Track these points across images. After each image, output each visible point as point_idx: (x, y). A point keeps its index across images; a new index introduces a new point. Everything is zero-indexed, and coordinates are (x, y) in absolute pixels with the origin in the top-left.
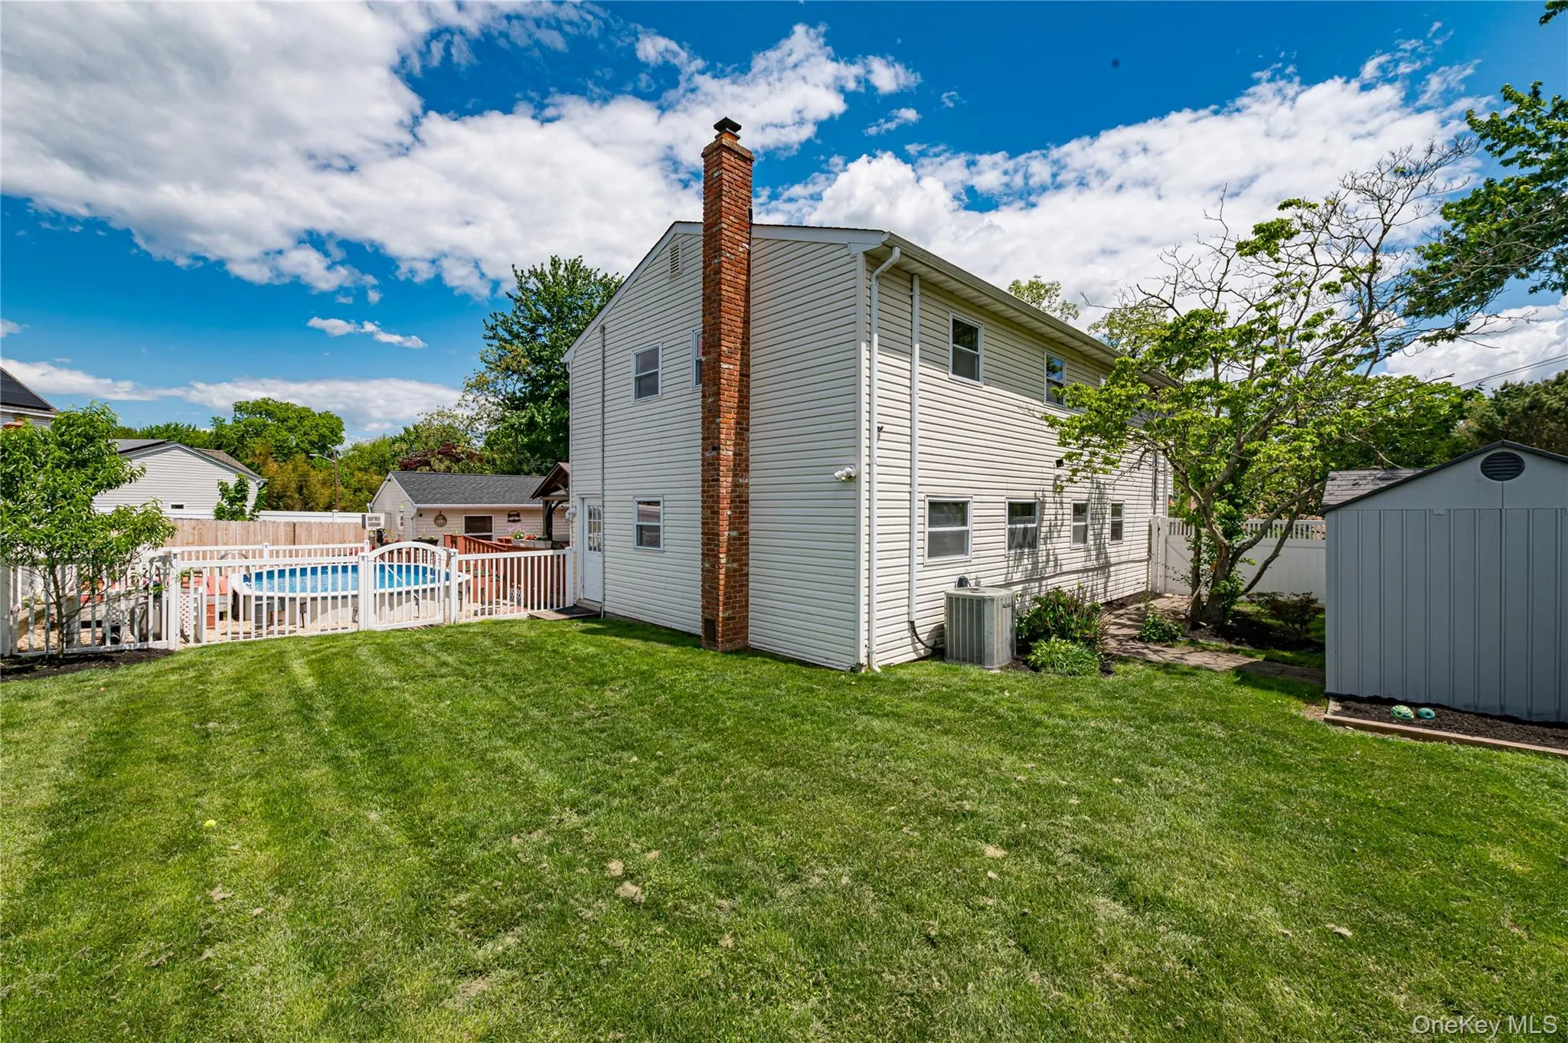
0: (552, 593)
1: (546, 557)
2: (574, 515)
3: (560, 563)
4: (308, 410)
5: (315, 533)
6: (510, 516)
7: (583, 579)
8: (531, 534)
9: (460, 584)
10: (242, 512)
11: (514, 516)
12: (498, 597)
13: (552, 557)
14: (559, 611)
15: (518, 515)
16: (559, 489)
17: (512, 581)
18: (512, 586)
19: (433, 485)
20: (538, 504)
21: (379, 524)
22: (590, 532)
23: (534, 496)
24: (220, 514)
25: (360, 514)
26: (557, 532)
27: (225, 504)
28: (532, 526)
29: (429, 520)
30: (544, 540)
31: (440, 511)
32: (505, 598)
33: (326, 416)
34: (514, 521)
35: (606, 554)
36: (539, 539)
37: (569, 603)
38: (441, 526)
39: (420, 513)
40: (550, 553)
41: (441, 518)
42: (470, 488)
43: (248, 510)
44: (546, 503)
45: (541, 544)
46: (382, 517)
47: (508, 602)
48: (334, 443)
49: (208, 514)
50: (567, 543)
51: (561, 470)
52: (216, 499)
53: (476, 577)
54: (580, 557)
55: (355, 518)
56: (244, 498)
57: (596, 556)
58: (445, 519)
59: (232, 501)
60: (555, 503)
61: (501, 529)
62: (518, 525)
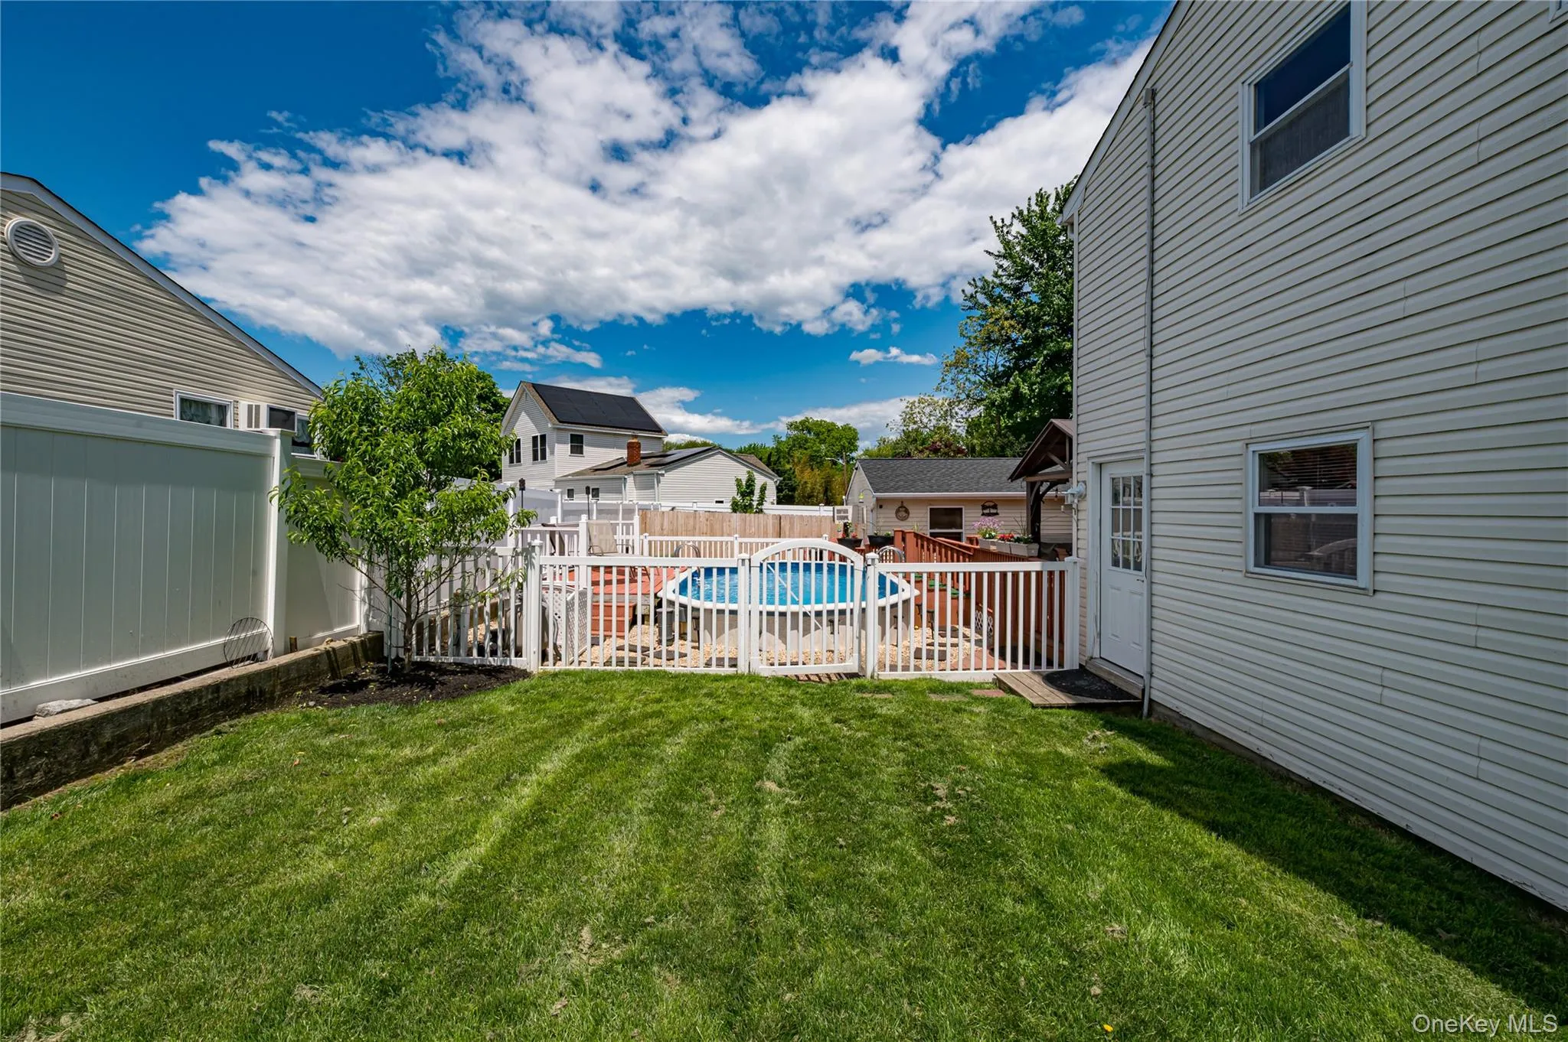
0: (1038, 631)
1: (1027, 574)
2: (1082, 497)
3: (1052, 589)
4: (833, 424)
5: (797, 528)
6: (984, 507)
7: (1099, 620)
8: (1007, 533)
9: (882, 609)
10: (751, 505)
11: (990, 507)
12: (955, 621)
13: (1039, 574)
14: (1051, 680)
15: (995, 507)
16: (1055, 464)
17: (979, 602)
18: (979, 608)
19: (898, 472)
20: (1019, 491)
21: (847, 517)
22: (1115, 528)
23: (1013, 477)
24: (736, 507)
25: (831, 508)
26: (1051, 526)
27: (739, 498)
28: (1014, 521)
29: (890, 513)
30: (1026, 542)
31: (902, 501)
32: (967, 624)
33: (847, 428)
34: (989, 515)
35: (1157, 577)
36: (1018, 540)
37: (1071, 663)
38: (904, 519)
39: (880, 504)
40: (1035, 566)
41: (902, 510)
42: (938, 474)
43: (755, 503)
44: (1032, 486)
45: (1020, 549)
46: (850, 508)
47: (971, 632)
48: (851, 451)
49: (727, 507)
50: (1067, 549)
51: (1057, 431)
52: (733, 493)
53: (931, 590)
54: (1092, 577)
55: (825, 511)
56: (752, 493)
57: (1128, 579)
58: (907, 511)
59: (743, 495)
60: (1046, 485)
61: (973, 524)
62: (995, 519)
